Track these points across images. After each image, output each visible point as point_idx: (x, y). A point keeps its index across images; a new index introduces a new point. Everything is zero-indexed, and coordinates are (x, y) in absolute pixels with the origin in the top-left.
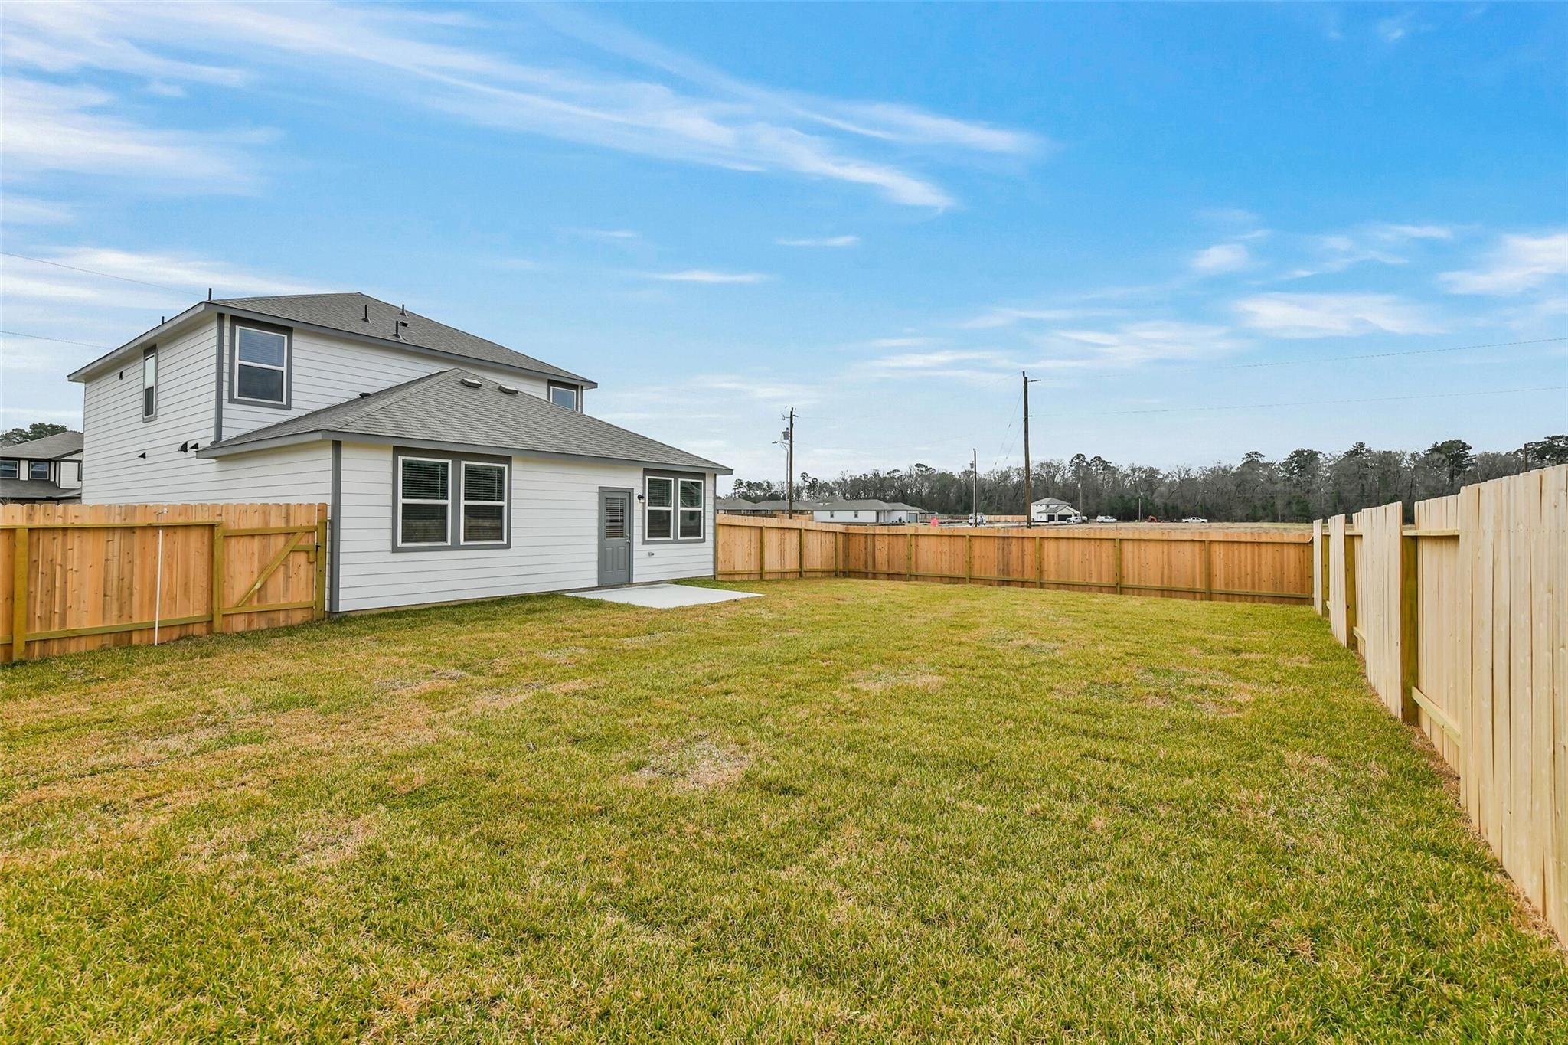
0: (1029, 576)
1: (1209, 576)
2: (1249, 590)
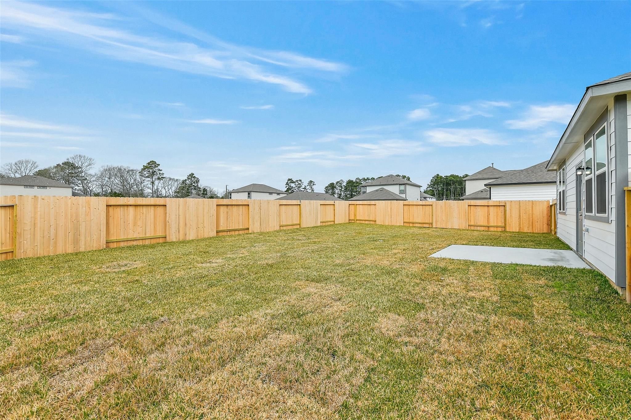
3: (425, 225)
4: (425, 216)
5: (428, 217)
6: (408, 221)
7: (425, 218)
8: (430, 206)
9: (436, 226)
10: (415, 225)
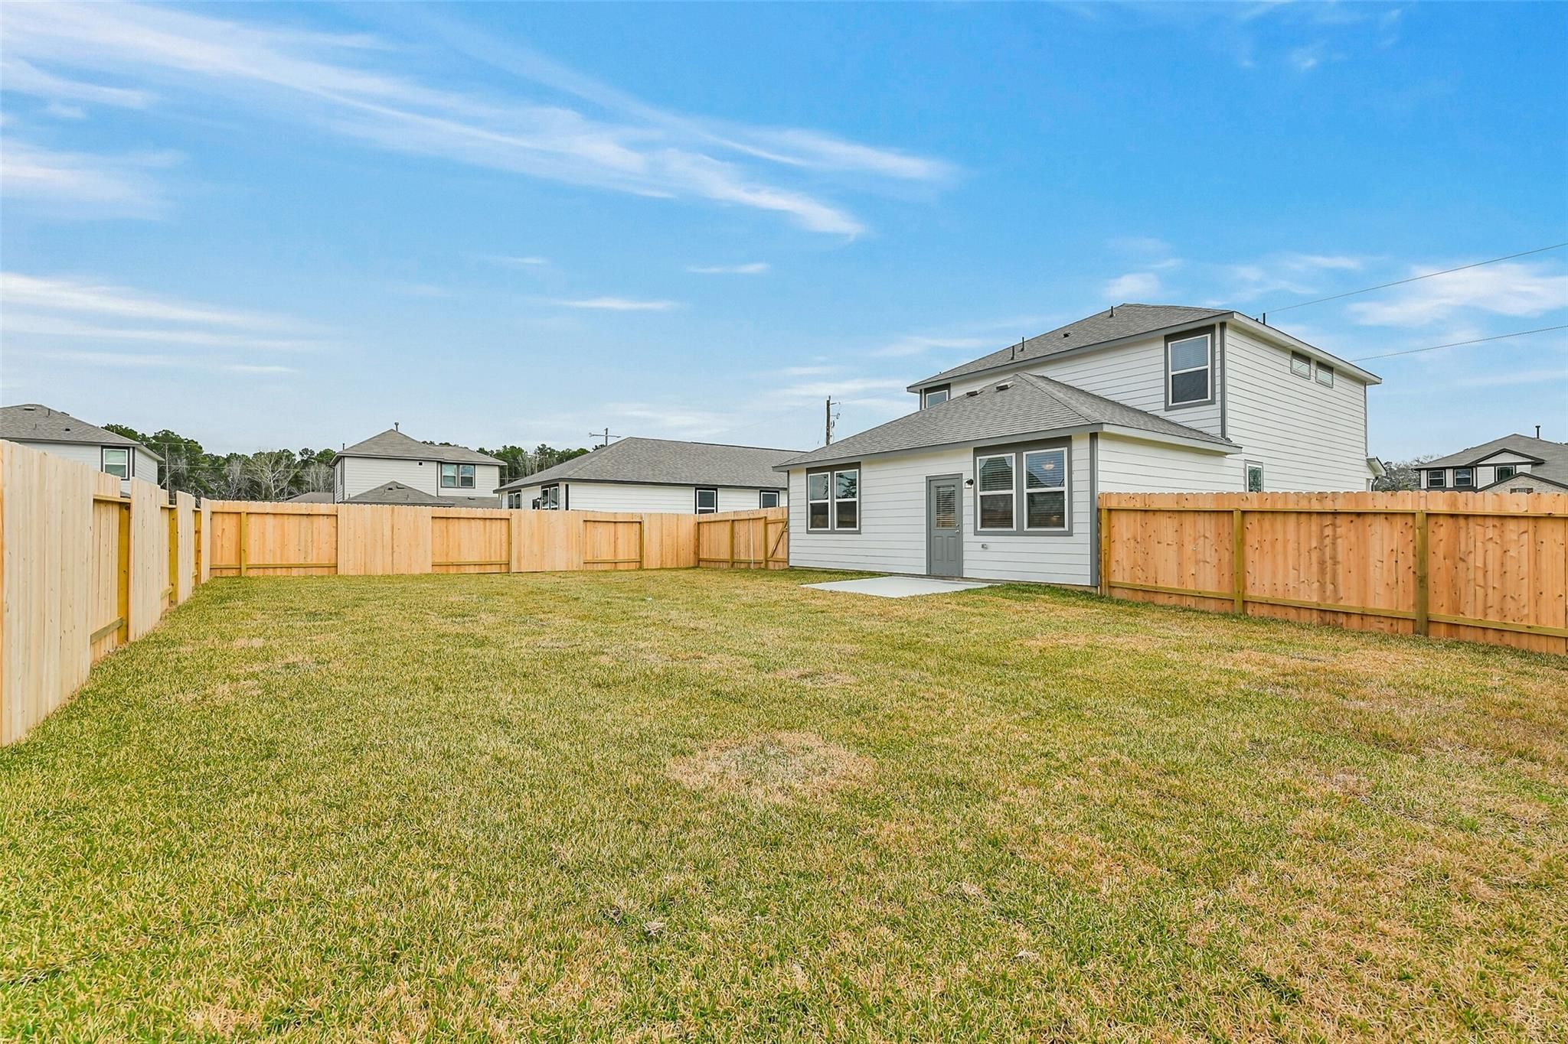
3: (488, 569)
4: (490, 547)
5: (498, 547)
6: (443, 560)
7: (490, 551)
8: (503, 521)
9: (519, 568)
10: (464, 570)
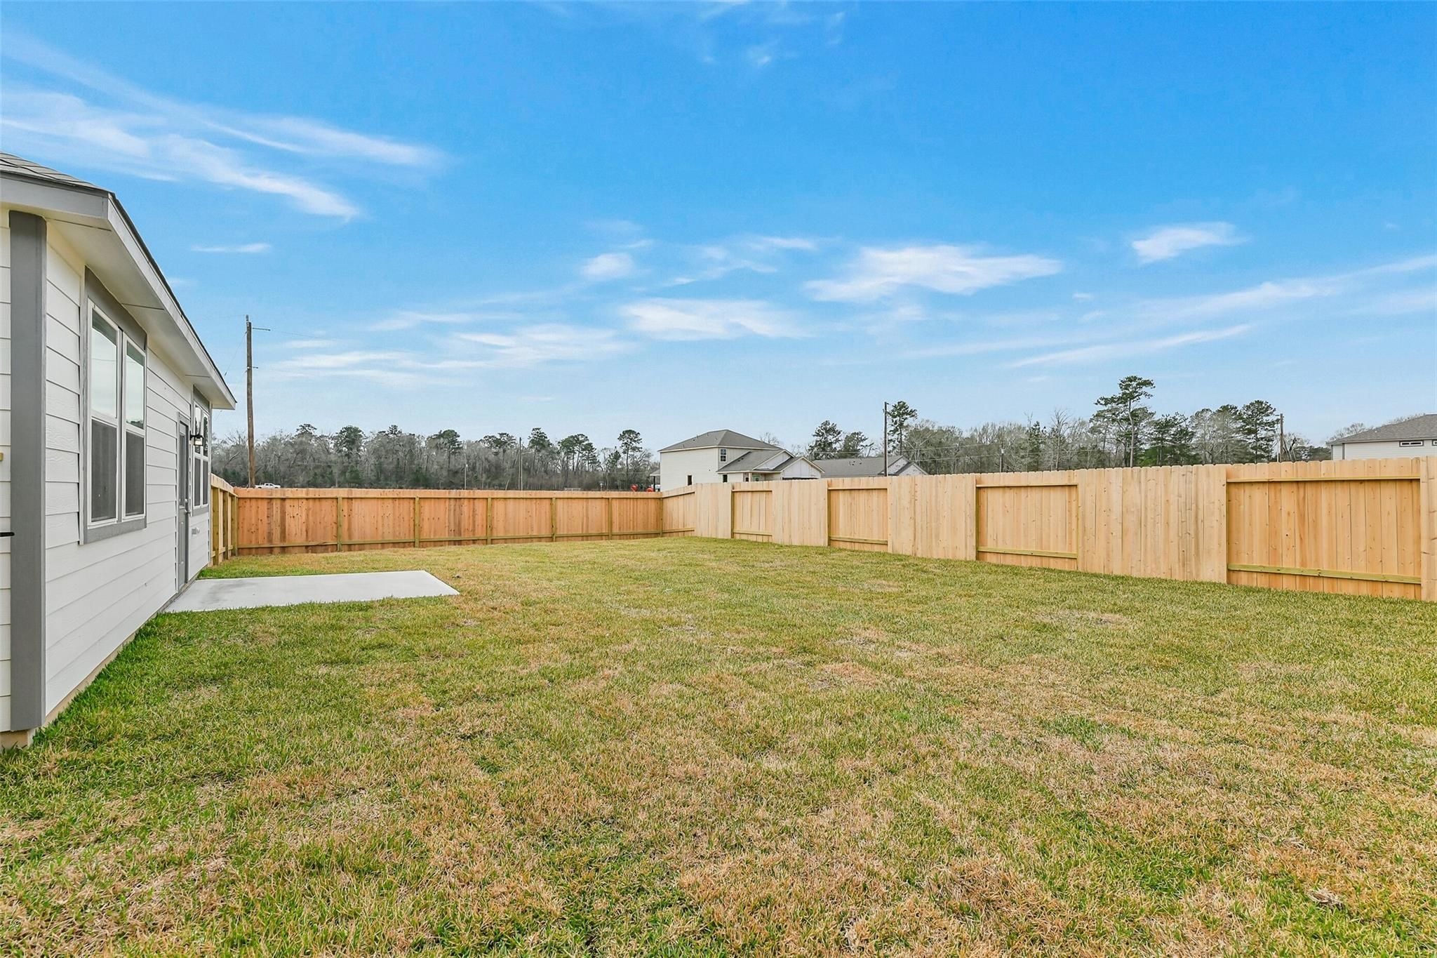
0: (480, 534)
1: (611, 523)
2: (631, 531)
